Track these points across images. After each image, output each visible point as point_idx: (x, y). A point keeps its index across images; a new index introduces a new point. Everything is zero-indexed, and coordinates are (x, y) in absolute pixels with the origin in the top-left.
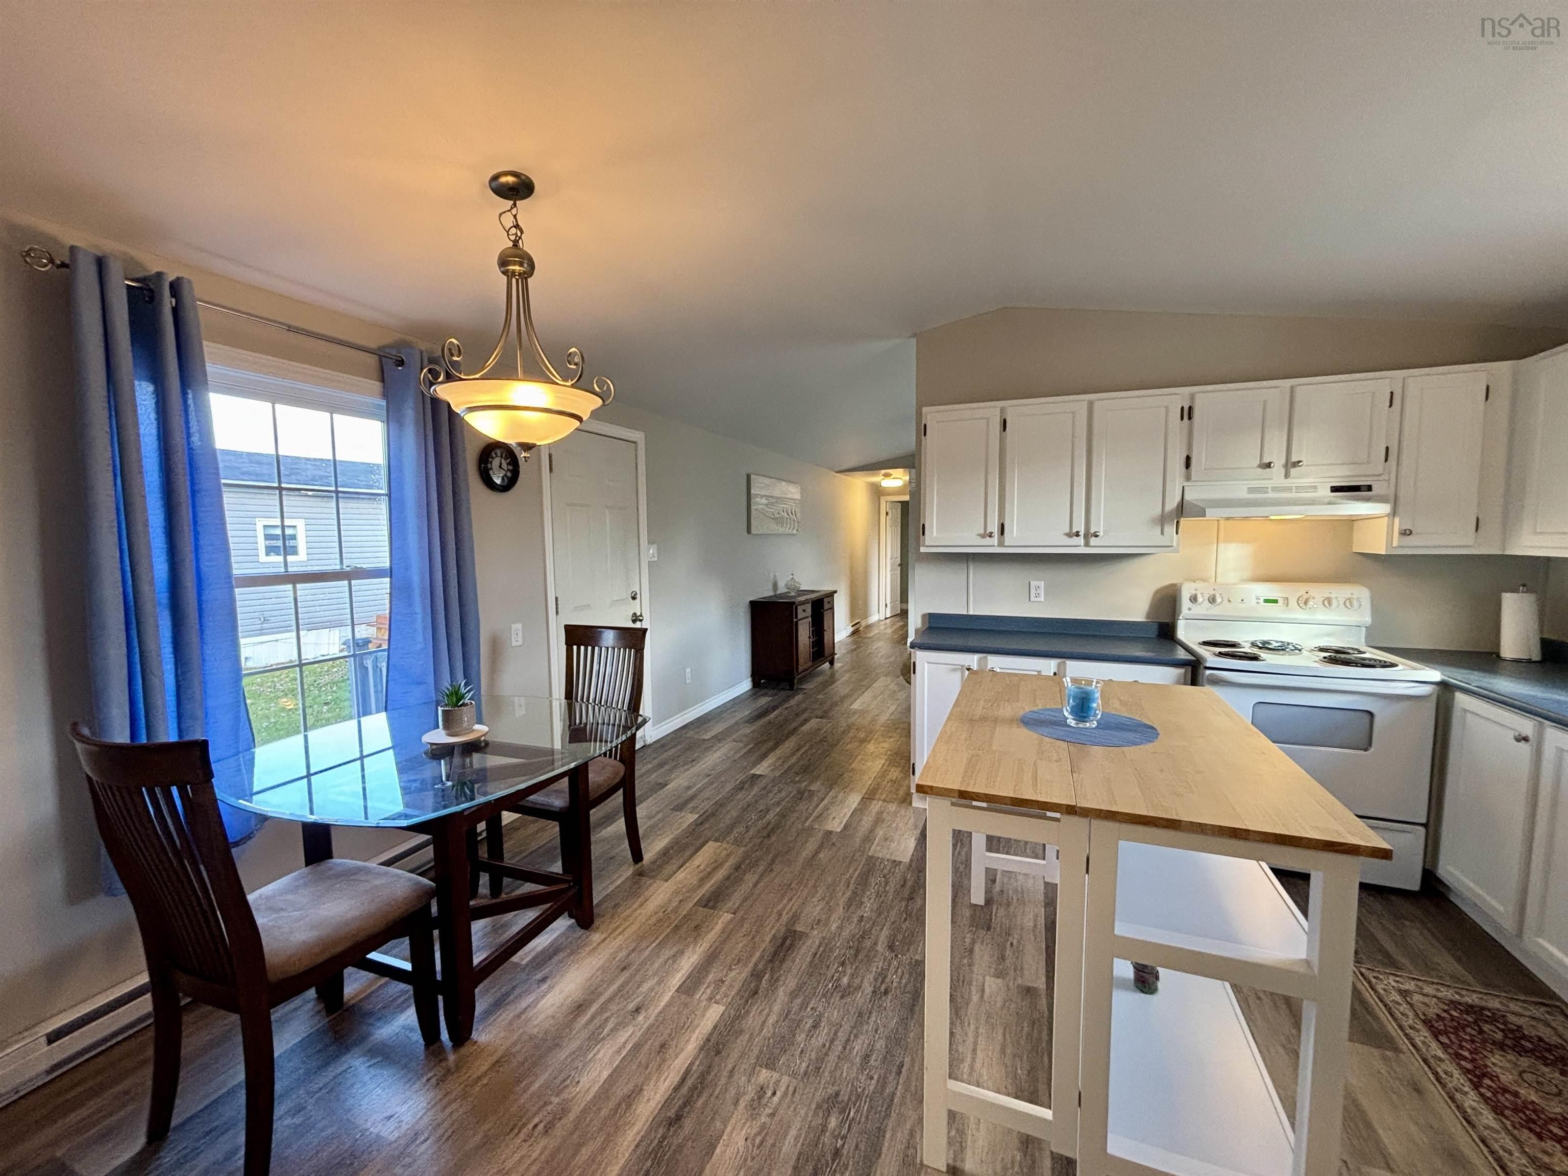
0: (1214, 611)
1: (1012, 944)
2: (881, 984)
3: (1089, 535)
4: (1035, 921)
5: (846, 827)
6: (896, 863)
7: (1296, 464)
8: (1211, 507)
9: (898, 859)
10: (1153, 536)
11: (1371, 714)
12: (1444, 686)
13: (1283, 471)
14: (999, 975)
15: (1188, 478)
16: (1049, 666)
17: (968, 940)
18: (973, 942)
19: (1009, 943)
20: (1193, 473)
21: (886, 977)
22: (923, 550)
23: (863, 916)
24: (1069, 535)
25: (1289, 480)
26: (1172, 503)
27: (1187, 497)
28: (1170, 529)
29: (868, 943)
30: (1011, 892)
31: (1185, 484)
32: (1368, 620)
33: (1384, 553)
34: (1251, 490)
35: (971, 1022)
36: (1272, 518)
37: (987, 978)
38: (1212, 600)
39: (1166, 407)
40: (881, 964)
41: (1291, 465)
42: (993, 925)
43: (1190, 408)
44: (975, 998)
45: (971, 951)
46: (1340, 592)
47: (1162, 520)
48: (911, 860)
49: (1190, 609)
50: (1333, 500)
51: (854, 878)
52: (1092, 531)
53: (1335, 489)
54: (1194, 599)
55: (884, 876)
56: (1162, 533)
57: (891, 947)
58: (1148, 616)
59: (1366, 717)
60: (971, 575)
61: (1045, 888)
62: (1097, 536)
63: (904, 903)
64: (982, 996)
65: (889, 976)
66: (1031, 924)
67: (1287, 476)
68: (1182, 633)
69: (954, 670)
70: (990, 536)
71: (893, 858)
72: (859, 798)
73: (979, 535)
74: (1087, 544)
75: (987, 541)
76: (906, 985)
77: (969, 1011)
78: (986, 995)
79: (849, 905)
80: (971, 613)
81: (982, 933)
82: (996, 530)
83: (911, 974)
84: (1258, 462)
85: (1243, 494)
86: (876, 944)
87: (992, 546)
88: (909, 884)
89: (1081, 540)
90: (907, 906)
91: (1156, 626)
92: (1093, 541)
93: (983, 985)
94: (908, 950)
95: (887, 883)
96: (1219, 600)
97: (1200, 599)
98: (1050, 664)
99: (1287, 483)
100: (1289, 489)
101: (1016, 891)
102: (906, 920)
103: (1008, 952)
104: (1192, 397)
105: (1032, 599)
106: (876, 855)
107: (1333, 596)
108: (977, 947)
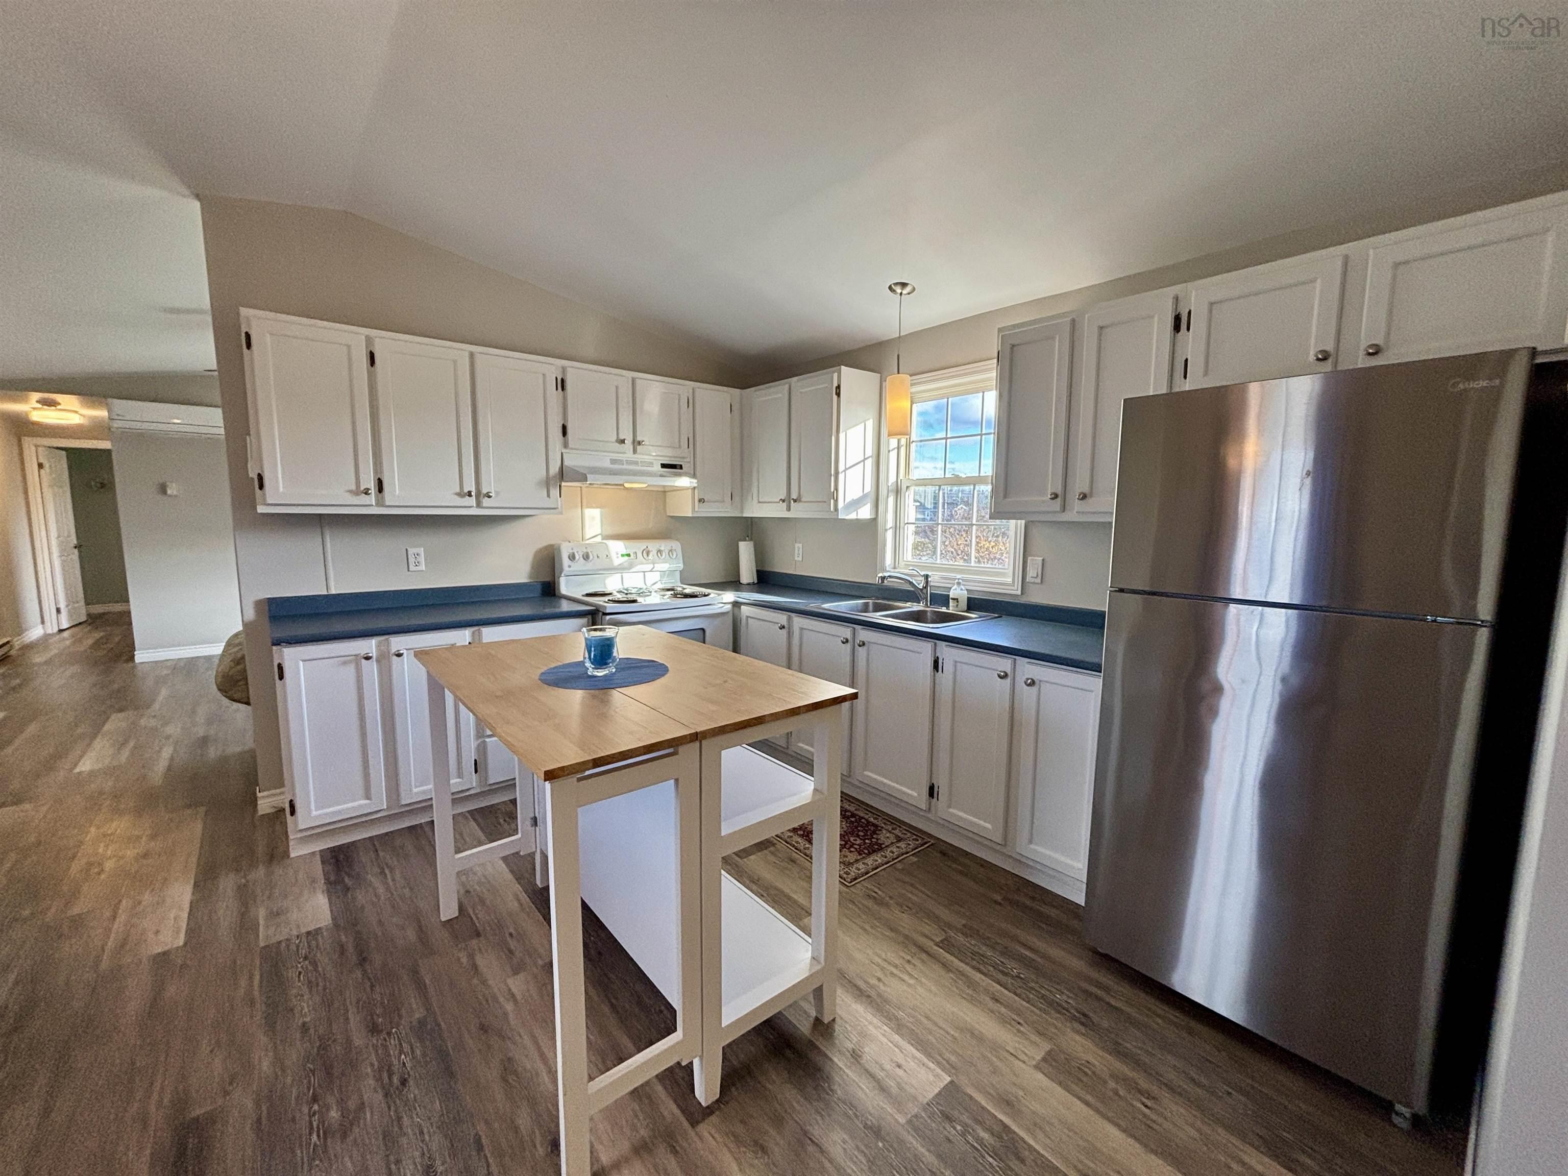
0: (589, 566)
1: (511, 935)
2: (390, 1078)
3: (480, 496)
4: (519, 900)
5: (190, 932)
6: (312, 935)
7: (639, 443)
8: (592, 473)
9: (311, 928)
10: (539, 498)
11: (703, 630)
12: (736, 604)
13: (632, 447)
14: (516, 970)
15: (566, 445)
16: (463, 637)
17: (464, 960)
18: (471, 956)
19: (507, 935)
20: (570, 442)
21: (390, 1065)
22: (261, 509)
23: (304, 1024)
24: (461, 495)
25: (636, 456)
26: (554, 469)
27: (566, 463)
28: (555, 492)
29: (337, 1049)
30: (477, 887)
31: (564, 451)
32: (681, 566)
33: (690, 515)
34: (613, 461)
35: (521, 1031)
36: (627, 485)
37: (510, 981)
38: (586, 557)
39: (544, 375)
40: (373, 1058)
41: (637, 443)
42: (480, 928)
43: (563, 381)
44: (509, 1007)
45: (475, 967)
46: (664, 545)
47: (548, 483)
48: (334, 919)
49: (570, 566)
50: (665, 474)
51: (256, 987)
52: (484, 491)
53: (664, 466)
54: (572, 557)
55: (306, 958)
56: (548, 496)
57: (374, 1029)
58: (530, 577)
59: (701, 632)
60: (328, 545)
61: (508, 865)
62: (490, 497)
63: (359, 974)
64: (515, 1001)
65: (395, 1062)
66: (516, 904)
67: (635, 451)
68: (564, 588)
69: (345, 663)
70: (366, 493)
71: (304, 930)
72: (189, 889)
73: (350, 491)
74: (479, 505)
75: (364, 499)
76: (424, 1055)
77: (512, 1023)
78: (519, 997)
79: (270, 1024)
80: (333, 591)
81: (474, 942)
82: (372, 485)
83: (421, 1040)
84: (615, 438)
85: (607, 464)
86: (349, 1041)
87: (369, 506)
88: (350, 948)
89: (472, 501)
90: (365, 972)
91: (539, 587)
92: (486, 502)
93: (510, 990)
94: (400, 1017)
95: (315, 964)
96: (591, 557)
97: (577, 557)
98: (465, 635)
99: (637, 457)
100: (636, 463)
101: (480, 883)
102: (372, 986)
103: (513, 944)
104: (564, 369)
105: (412, 568)
106: (274, 940)
107: (662, 548)
108: (480, 961)
